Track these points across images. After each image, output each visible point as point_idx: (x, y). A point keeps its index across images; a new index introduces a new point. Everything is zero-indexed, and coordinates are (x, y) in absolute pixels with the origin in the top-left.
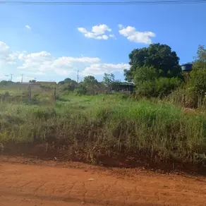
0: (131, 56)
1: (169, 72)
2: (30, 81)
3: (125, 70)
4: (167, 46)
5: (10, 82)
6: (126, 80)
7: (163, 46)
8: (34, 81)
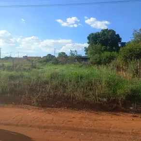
0: (89, 38)
1: (114, 48)
2: (24, 57)
3: (85, 48)
4: (113, 31)
5: (10, 58)
6: (86, 54)
7: (110, 31)
8: (26, 57)
